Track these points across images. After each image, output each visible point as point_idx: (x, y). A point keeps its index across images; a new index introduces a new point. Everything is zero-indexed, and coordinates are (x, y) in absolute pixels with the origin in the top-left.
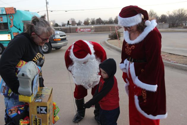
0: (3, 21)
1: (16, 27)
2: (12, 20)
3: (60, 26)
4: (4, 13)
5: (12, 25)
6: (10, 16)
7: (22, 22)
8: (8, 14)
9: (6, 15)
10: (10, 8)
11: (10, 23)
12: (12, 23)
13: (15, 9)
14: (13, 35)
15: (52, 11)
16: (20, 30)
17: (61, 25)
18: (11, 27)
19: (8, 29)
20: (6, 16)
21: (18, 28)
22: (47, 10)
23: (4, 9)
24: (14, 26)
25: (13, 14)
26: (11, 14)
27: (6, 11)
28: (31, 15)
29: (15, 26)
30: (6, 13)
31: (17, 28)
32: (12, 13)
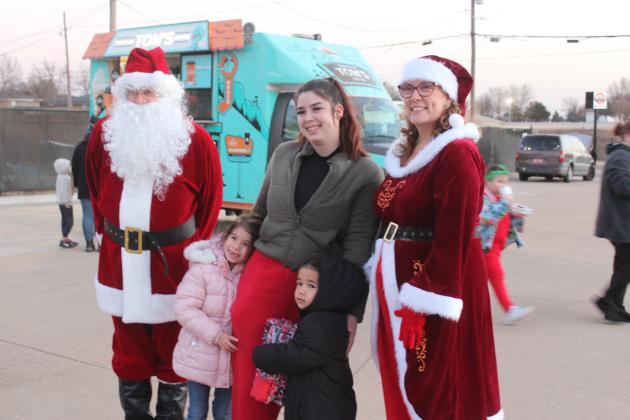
0: (196, 79)
1: (241, 112)
2: (229, 77)
3: (557, 119)
4: (203, 45)
5: (228, 102)
6: (226, 60)
7: (268, 88)
8: (219, 52)
9: (209, 52)
10: (228, 24)
11: (221, 93)
12: (228, 92)
13: (250, 27)
14: (228, 147)
15: (494, 40)
16: (256, 124)
17: (563, 114)
18: (223, 108)
19: (211, 119)
20: (209, 57)
21: (251, 116)
22: (473, 34)
23: (205, 26)
24: (235, 106)
25: (236, 50)
26: (227, 51)
27: (210, 39)
28: (314, 57)
29: (239, 105)
30: (210, 44)
31: (246, 118)
32: (231, 44)
